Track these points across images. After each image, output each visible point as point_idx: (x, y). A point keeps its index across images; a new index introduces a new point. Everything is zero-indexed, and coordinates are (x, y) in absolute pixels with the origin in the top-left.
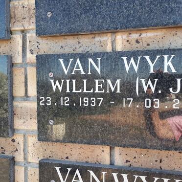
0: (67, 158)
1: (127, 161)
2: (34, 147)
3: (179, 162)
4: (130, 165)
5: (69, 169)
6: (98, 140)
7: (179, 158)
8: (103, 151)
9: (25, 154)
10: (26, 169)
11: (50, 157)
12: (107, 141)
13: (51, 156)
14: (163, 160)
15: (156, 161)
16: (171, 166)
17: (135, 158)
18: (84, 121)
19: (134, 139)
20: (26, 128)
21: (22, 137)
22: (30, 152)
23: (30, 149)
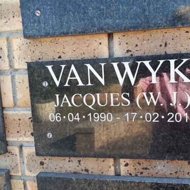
0: (60, 57)
1: (128, 51)
2: (20, 50)
3: (186, 43)
4: (132, 55)
5: (63, 66)
6: (95, 27)
7: (186, 38)
8: (100, 44)
9: (10, 61)
10: (13, 78)
11: (39, 59)
12: (104, 27)
13: (41, 57)
14: (168, 43)
15: (161, 46)
16: (177, 49)
17: (137, 46)
18: (77, 6)
19: (136, 19)
20: (8, 29)
21: (6, 41)
22: (16, 57)
23: (16, 53)
